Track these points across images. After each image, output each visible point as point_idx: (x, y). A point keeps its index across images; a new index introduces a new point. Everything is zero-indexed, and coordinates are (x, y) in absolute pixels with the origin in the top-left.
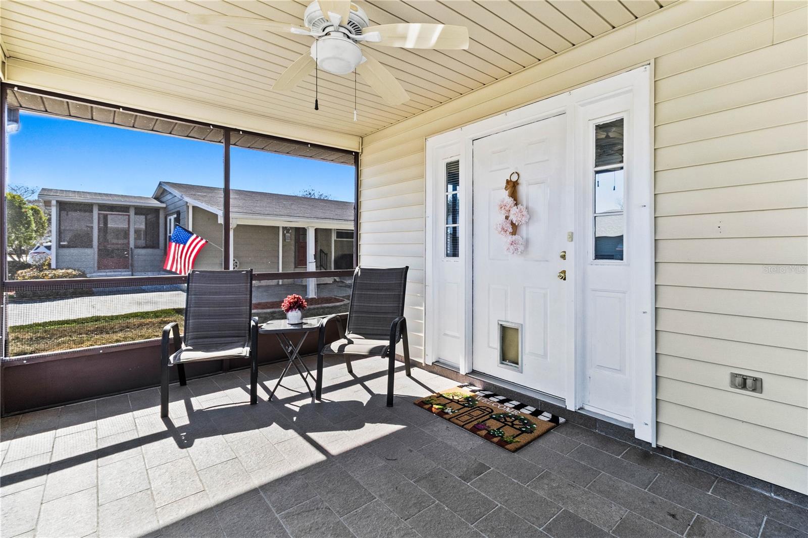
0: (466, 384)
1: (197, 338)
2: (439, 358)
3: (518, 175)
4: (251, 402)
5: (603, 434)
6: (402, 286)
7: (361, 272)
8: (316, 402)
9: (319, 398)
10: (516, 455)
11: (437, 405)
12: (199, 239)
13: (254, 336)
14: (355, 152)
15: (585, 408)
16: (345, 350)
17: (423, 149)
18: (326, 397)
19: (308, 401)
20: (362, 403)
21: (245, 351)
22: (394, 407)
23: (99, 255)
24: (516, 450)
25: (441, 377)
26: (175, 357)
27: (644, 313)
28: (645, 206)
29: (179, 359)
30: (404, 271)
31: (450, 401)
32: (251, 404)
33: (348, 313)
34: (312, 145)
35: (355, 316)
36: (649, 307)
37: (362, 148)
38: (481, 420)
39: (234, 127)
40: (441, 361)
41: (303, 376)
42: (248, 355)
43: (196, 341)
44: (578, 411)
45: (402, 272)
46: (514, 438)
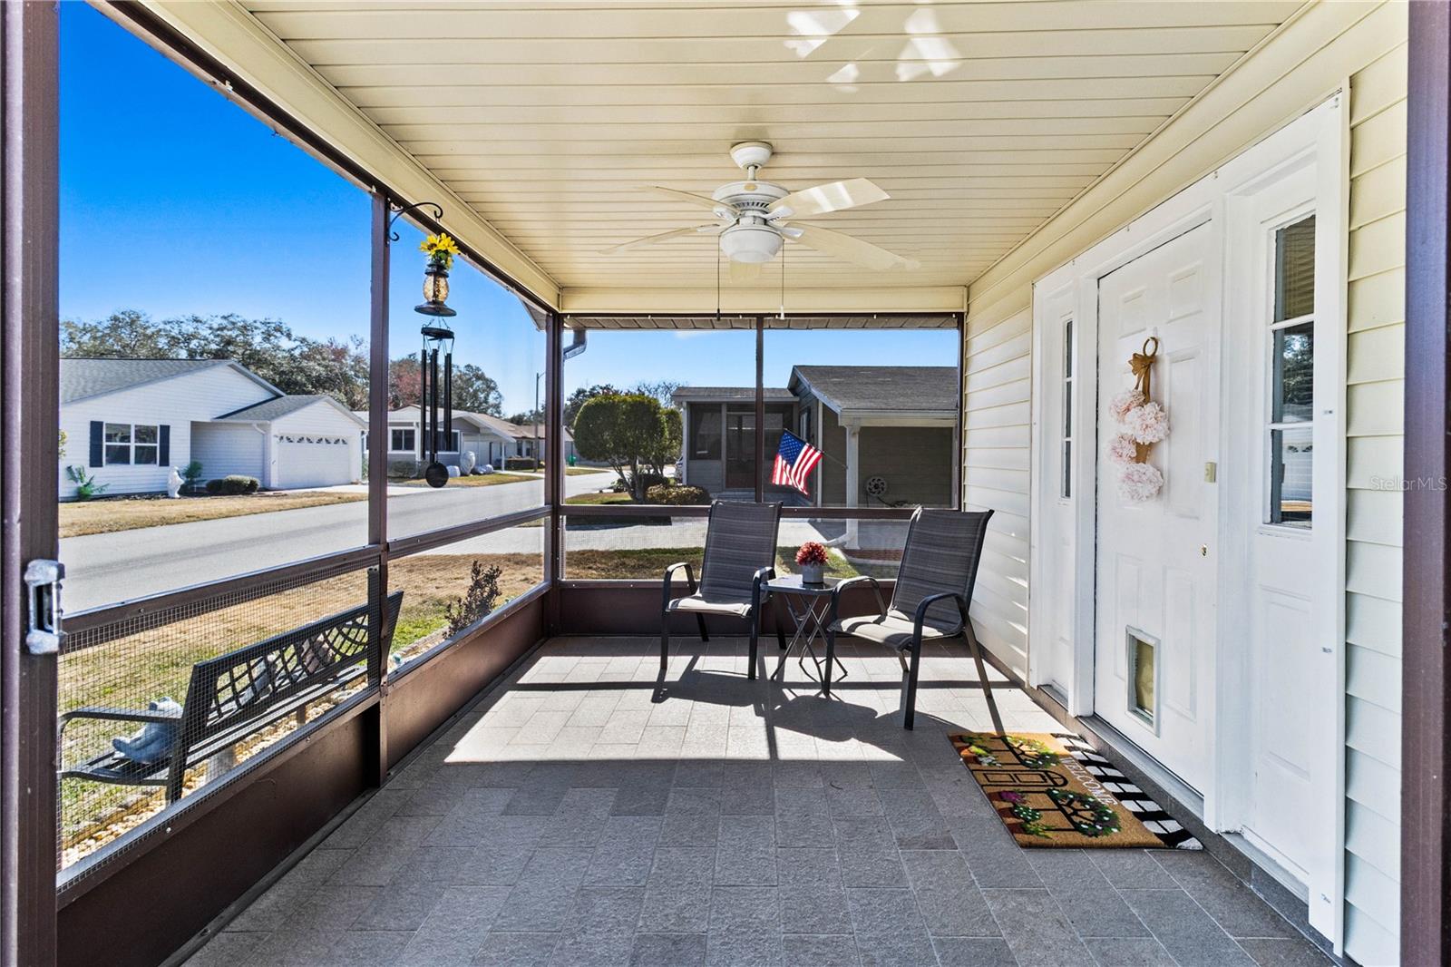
0: (1076, 735)
1: (712, 585)
2: (1054, 681)
3: (1157, 343)
4: (749, 675)
5: (1261, 896)
6: (976, 544)
7: (921, 515)
8: (822, 696)
9: (827, 693)
10: (1023, 851)
11: (979, 747)
12: (812, 451)
13: (756, 591)
14: (956, 313)
15: (1244, 836)
16: (856, 630)
17: (1028, 304)
18: (837, 694)
19: (813, 692)
20: (876, 713)
21: (742, 608)
22: (915, 732)
23: (729, 470)
24: (1028, 846)
25: (1046, 713)
26: (674, 603)
27: (1325, 650)
28: (1330, 412)
29: (677, 605)
30: (984, 518)
31: (1007, 749)
32: (749, 678)
33: (896, 580)
34: (878, 315)
35: (904, 584)
36: (1335, 642)
37: (968, 305)
38: (1022, 789)
39: (767, 312)
40: (1055, 686)
41: (815, 661)
42: (744, 614)
43: (711, 588)
44: (1225, 837)
45: (980, 520)
46: (1049, 830)
